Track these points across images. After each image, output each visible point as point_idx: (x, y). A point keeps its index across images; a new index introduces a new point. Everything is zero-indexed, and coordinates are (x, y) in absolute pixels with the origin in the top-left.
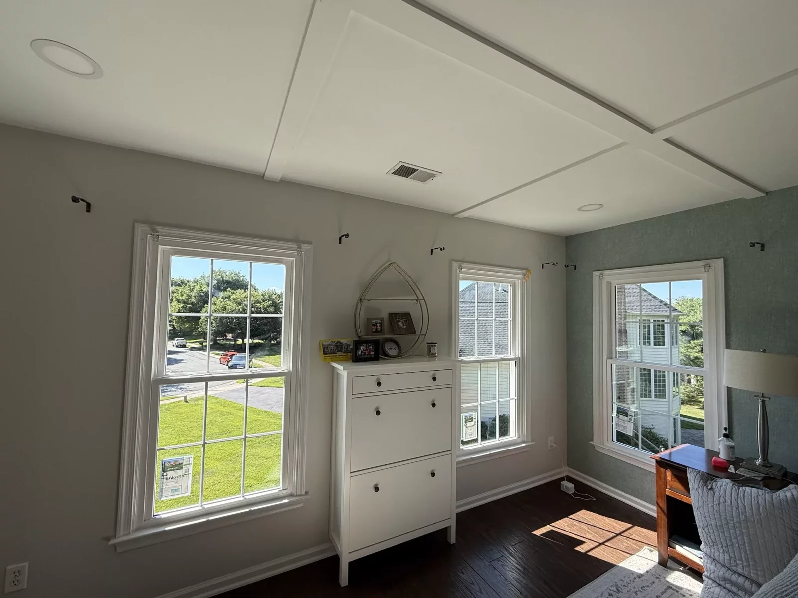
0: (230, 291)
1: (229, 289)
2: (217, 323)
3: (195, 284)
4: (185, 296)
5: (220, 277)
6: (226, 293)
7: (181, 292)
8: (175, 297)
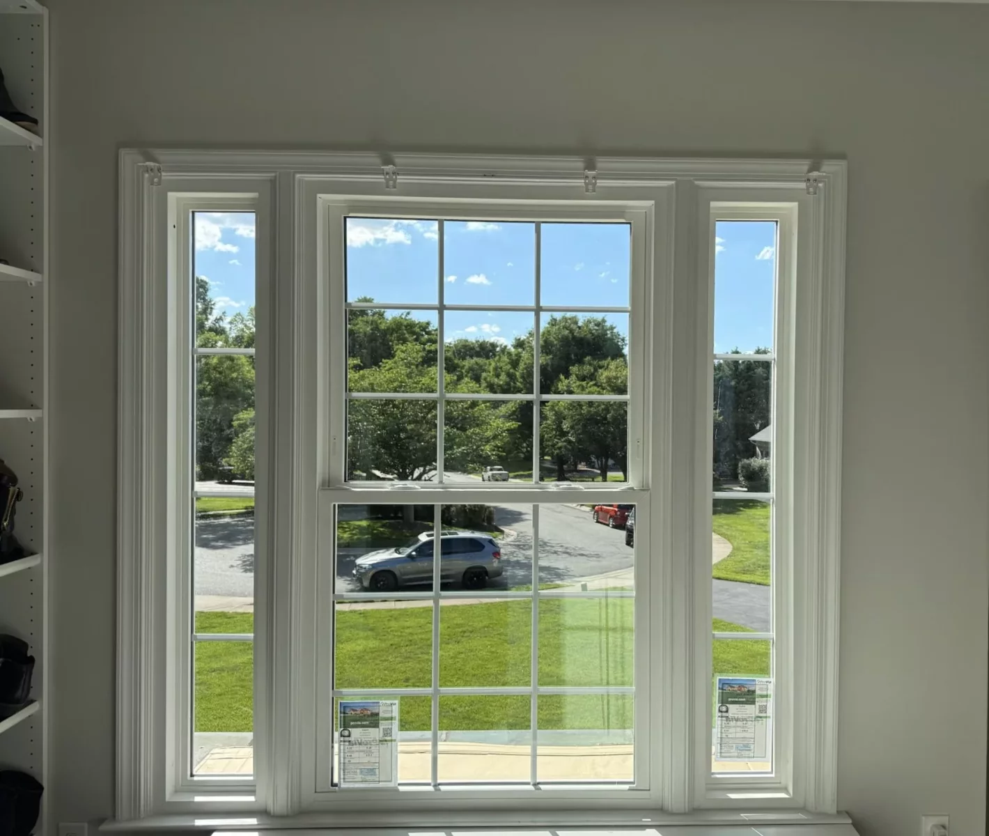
0: (590, 365)
1: (588, 358)
2: (580, 434)
3: (520, 350)
4: (503, 377)
5: (567, 332)
6: (587, 369)
7: (496, 369)
8: (485, 379)
